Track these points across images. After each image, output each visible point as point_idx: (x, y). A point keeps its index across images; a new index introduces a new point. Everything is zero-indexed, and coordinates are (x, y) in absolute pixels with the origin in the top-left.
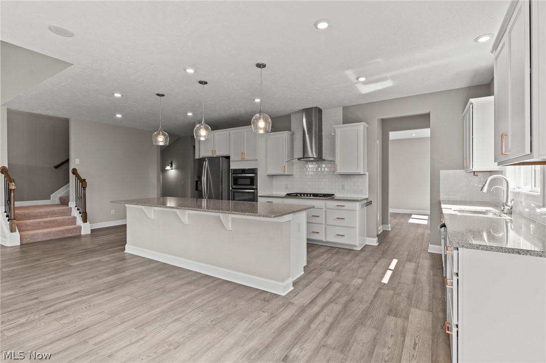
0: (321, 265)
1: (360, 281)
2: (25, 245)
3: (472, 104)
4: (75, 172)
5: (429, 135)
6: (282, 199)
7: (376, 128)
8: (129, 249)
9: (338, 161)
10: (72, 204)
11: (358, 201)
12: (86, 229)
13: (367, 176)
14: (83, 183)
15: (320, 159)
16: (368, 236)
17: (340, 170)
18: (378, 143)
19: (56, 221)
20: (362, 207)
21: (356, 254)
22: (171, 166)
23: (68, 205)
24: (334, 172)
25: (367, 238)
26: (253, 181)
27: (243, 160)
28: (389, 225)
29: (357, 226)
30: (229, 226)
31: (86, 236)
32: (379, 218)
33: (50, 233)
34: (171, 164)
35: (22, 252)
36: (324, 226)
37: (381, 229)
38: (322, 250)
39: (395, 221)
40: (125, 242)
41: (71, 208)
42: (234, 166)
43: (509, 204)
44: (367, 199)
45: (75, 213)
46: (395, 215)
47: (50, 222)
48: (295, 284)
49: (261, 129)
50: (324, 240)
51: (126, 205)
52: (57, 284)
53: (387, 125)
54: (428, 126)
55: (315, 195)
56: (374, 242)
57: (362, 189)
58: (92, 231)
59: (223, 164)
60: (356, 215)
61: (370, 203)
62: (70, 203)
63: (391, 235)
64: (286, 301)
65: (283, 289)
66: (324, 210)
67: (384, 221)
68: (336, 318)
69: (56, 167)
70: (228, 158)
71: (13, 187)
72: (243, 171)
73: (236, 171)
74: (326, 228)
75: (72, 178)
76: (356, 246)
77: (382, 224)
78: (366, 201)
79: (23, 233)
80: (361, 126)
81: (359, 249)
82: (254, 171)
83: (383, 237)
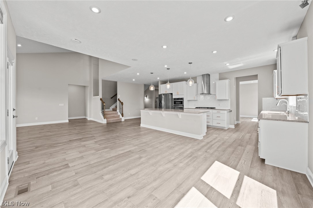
0: (212, 133)
1: (228, 138)
2: (108, 123)
3: (275, 72)
4: (119, 100)
5: (257, 82)
6: (194, 109)
7: (234, 81)
8: (142, 125)
9: (217, 95)
10: (118, 111)
11: (226, 110)
12: (123, 119)
13: (230, 101)
14: (122, 103)
15: (209, 93)
16: (230, 124)
17: (218, 98)
18: (234, 87)
19: (114, 116)
20: (228, 112)
21: (225, 130)
22: (147, 97)
23: (116, 111)
24: (215, 99)
25: (230, 125)
26: (182, 103)
27: (178, 94)
28: (240, 121)
29: (226, 120)
30: (180, 117)
31: (123, 121)
32: (235, 118)
33: (113, 120)
34: (147, 96)
35: (107, 125)
36: (212, 120)
37: (236, 123)
38: (211, 128)
39: (243, 120)
40: (140, 123)
41: (118, 112)
42: (174, 97)
43: (288, 110)
44: (230, 110)
45: (119, 114)
46: (243, 118)
47: (113, 116)
48: (204, 137)
49: (190, 84)
50: (212, 125)
51: (141, 111)
52: (128, 133)
53: (238, 79)
54: (257, 79)
55: (208, 108)
56: (233, 127)
57: (228, 106)
58: (125, 120)
59: (170, 96)
60: (225, 115)
61: (231, 111)
62: (117, 110)
63: (240, 125)
64: (202, 141)
65: (200, 137)
66: (211, 114)
67: (238, 119)
68: (220, 146)
69: (111, 98)
70: (172, 94)
71: (105, 105)
72: (178, 99)
73: (175, 99)
74: (212, 121)
75: (118, 101)
76: (225, 128)
77: (237, 121)
78: (229, 110)
79: (108, 119)
80: (227, 81)
81: (227, 129)
82: (182, 99)
83: (237, 126)
